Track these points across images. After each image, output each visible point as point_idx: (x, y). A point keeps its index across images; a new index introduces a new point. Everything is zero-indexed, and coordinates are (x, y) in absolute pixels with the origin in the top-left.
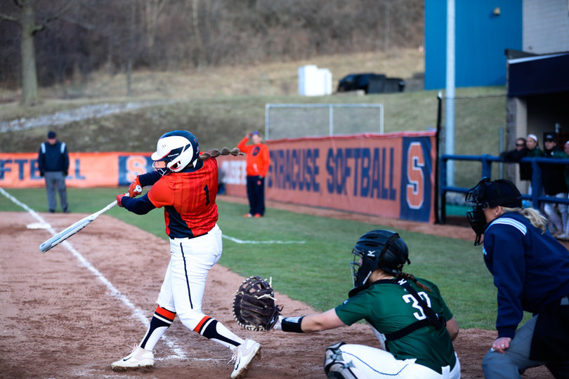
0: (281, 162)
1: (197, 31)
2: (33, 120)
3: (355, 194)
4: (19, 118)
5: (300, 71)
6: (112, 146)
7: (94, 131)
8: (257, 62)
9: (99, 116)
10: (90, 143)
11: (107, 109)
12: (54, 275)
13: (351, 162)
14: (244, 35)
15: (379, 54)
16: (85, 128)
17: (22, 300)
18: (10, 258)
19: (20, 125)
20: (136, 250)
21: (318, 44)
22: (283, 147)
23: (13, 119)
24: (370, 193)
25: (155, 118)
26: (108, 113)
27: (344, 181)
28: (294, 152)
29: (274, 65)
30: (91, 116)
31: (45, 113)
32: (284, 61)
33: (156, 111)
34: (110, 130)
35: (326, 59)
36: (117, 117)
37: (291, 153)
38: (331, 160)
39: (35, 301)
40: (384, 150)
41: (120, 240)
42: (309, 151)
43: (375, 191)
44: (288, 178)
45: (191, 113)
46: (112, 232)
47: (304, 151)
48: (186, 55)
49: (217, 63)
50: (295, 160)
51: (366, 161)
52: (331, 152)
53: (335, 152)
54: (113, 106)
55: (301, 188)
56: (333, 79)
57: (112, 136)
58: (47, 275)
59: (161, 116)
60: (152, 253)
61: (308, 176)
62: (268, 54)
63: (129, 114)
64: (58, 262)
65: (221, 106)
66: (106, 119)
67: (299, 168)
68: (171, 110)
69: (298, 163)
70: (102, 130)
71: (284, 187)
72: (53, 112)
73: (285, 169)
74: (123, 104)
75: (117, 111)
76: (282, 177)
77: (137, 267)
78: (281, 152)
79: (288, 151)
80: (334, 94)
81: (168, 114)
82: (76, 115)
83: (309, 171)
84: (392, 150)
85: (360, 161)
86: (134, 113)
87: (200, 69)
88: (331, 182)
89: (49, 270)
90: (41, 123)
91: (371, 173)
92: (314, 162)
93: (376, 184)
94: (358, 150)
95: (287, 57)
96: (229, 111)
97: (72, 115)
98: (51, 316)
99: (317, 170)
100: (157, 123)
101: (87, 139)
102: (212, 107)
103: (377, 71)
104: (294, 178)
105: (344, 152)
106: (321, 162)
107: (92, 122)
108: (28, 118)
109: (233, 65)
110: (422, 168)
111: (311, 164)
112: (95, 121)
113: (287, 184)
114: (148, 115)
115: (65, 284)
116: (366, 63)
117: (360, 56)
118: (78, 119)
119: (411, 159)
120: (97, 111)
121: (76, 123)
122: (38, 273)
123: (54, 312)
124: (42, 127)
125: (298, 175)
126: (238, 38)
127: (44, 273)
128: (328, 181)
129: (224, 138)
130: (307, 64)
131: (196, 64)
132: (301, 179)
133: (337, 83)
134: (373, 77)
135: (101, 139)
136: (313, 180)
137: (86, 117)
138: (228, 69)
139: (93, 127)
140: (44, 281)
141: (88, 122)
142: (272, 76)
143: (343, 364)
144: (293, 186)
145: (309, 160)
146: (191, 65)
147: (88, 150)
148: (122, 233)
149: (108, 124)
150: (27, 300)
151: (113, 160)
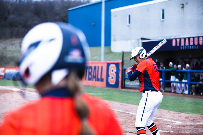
3: (86, 80)
24: (92, 80)
40: (98, 67)
84: (102, 67)
85: (88, 70)
91: (92, 74)
93: (95, 77)
94: (87, 67)
110: (115, 73)
119: (110, 70)
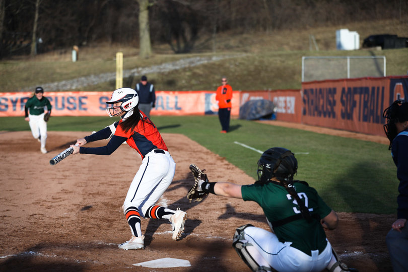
0: (312, 97)
1: (266, 5)
2: (147, 69)
3: (359, 119)
4: (137, 67)
5: (337, 33)
6: (202, 87)
7: (189, 76)
8: (308, 27)
9: (192, 65)
10: (186, 84)
11: (199, 61)
12: (121, 175)
13: (357, 97)
14: (299, 8)
15: (395, 21)
16: (183, 74)
17: (89, 192)
18: (98, 164)
19: (138, 72)
20: (187, 159)
21: (351, 14)
22: (313, 86)
23: (133, 68)
24: (368, 119)
25: (232, 66)
26: (199, 63)
27: (352, 110)
28: (320, 90)
29: (320, 29)
30: (187, 66)
31: (156, 63)
32: (327, 26)
33: (232, 62)
34: (200, 76)
35: (357, 25)
36: (205, 66)
37: (318, 91)
38: (344, 96)
39: (98, 193)
40: (378, 88)
41: (181, 151)
42: (330, 89)
43: (372, 117)
44: (316, 108)
45: (256, 63)
46: (178, 146)
47: (326, 89)
48: (258, 22)
49: (279, 28)
50: (320, 96)
51: (366, 96)
52: (344, 89)
53: (346, 90)
54: (203, 59)
55: (325, 116)
56: (360, 39)
57: (202, 79)
58: (116, 176)
59: (236, 65)
60: (197, 160)
61: (329, 107)
62: (316, 21)
63: (214, 64)
64: (129, 166)
65: (278, 58)
66: (197, 68)
67: (323, 102)
68: (243, 61)
69: (323, 97)
70: (195, 76)
71: (314, 115)
72: (161, 63)
73: (314, 102)
74: (210, 58)
75: (205, 62)
76: (312, 108)
77: (181, 171)
78: (312, 90)
79: (316, 90)
80: (360, 49)
81: (240, 63)
82: (177, 65)
83: (330, 104)
84: (383, 88)
85: (363, 96)
86: (217, 63)
87: (267, 32)
88: (344, 111)
89: (120, 172)
90: (152, 71)
91: (369, 104)
92: (333, 97)
93: (372, 112)
94: (361, 88)
95: (329, 23)
96: (283, 62)
97: (174, 65)
98: (103, 203)
99: (334, 103)
100: (233, 70)
101: (184, 82)
102: (271, 59)
103: (392, 33)
104: (320, 108)
105: (352, 89)
106: (338, 97)
107: (187, 70)
108: (144, 67)
109: (291, 29)
111: (331, 99)
112: (190, 69)
113: (316, 113)
114: (227, 65)
115: (125, 182)
116: (386, 27)
117: (381, 22)
118: (177, 68)
119: (396, 94)
120: (192, 62)
121: (176, 71)
122: (111, 174)
123: (106, 201)
124: (153, 73)
125: (323, 106)
126: (295, 10)
127: (115, 174)
128: (342, 110)
129: (279, 81)
130: (343, 28)
131: (265, 29)
132: (325, 109)
133: (362, 41)
134: (388, 36)
135: (193, 82)
136: (332, 109)
137: (183, 66)
138: (287, 32)
139: (188, 73)
140: (111, 179)
141: (185, 70)
142: (319, 37)
143: (243, 243)
144: (320, 114)
145: (330, 95)
146: (261, 29)
147: (184, 89)
148: (185, 147)
149: (198, 71)
150: (92, 193)
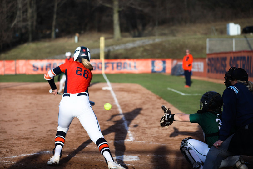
0: (213, 62)
1: (186, 10)
4: (112, 45)
5: (228, 25)
6: (149, 56)
8: (210, 22)
11: (148, 41)
13: (239, 62)
16: (138, 49)
19: (113, 48)
21: (236, 14)
29: (217, 23)
30: (141, 44)
31: (123, 43)
33: (167, 42)
35: (239, 20)
36: (151, 45)
37: (216, 59)
38: (231, 62)
40: (251, 57)
42: (223, 58)
45: (181, 43)
48: (182, 19)
49: (194, 22)
51: (244, 61)
53: (233, 58)
55: (220, 73)
57: (149, 52)
59: (169, 44)
62: (215, 18)
63: (156, 44)
65: (193, 40)
69: (219, 63)
70: (145, 50)
72: (126, 43)
73: (214, 65)
74: (154, 40)
75: (151, 42)
76: (213, 68)
78: (213, 58)
80: (241, 34)
81: (172, 43)
83: (223, 66)
91: (246, 67)
94: (241, 57)
95: (223, 20)
96: (196, 42)
97: (133, 44)
99: (226, 65)
100: (168, 47)
101: (139, 54)
102: (189, 41)
104: (218, 69)
105: (236, 58)
108: (116, 45)
111: (224, 63)
112: (143, 46)
113: (215, 71)
114: (164, 44)
120: (144, 42)
121: (135, 47)
126: (203, 12)
133: (242, 30)
135: (145, 54)
139: (142, 49)
141: (140, 47)
142: (217, 28)
143: (186, 148)
151: (149, 62)
